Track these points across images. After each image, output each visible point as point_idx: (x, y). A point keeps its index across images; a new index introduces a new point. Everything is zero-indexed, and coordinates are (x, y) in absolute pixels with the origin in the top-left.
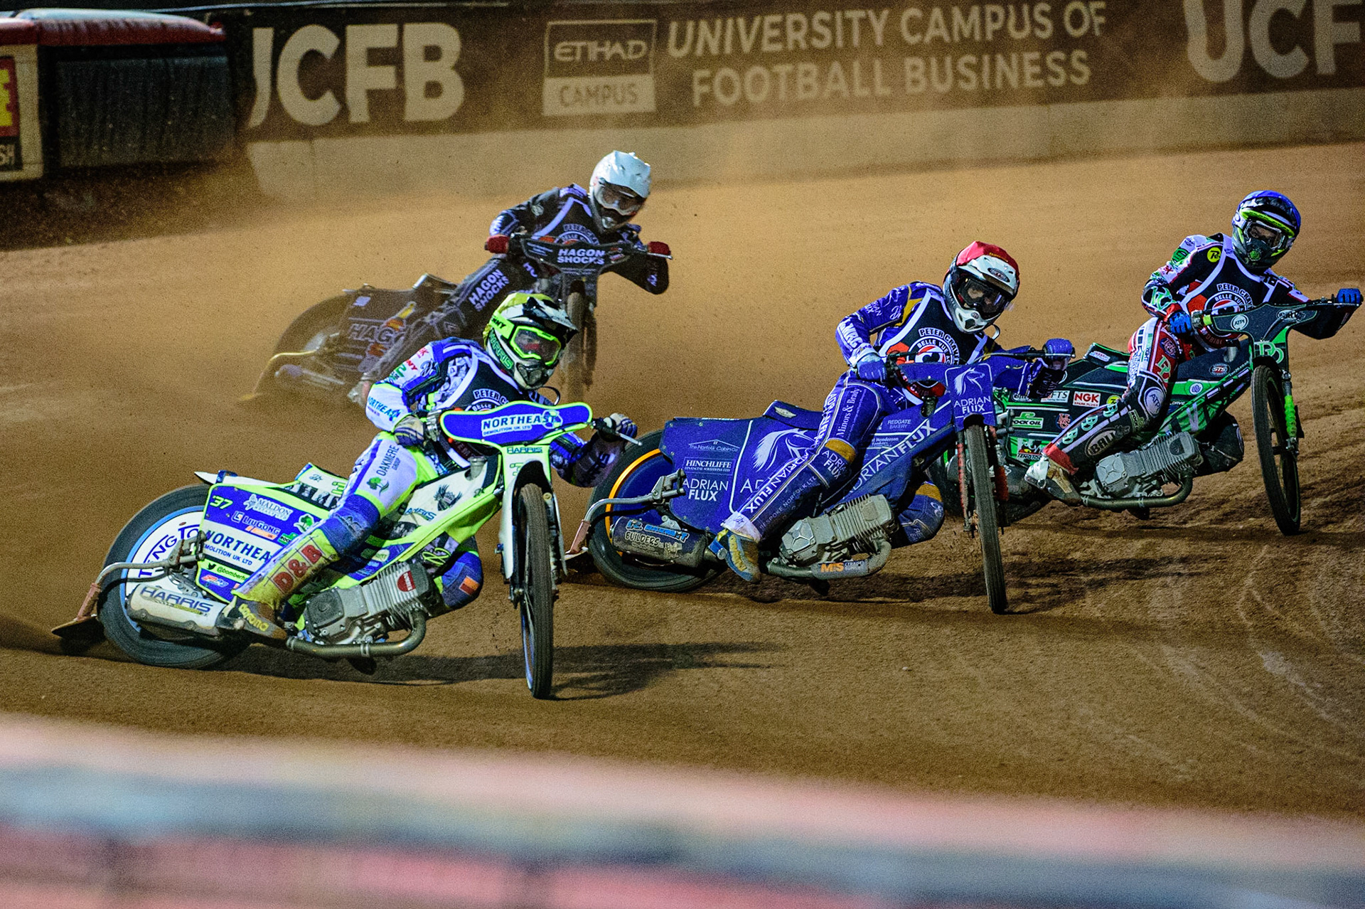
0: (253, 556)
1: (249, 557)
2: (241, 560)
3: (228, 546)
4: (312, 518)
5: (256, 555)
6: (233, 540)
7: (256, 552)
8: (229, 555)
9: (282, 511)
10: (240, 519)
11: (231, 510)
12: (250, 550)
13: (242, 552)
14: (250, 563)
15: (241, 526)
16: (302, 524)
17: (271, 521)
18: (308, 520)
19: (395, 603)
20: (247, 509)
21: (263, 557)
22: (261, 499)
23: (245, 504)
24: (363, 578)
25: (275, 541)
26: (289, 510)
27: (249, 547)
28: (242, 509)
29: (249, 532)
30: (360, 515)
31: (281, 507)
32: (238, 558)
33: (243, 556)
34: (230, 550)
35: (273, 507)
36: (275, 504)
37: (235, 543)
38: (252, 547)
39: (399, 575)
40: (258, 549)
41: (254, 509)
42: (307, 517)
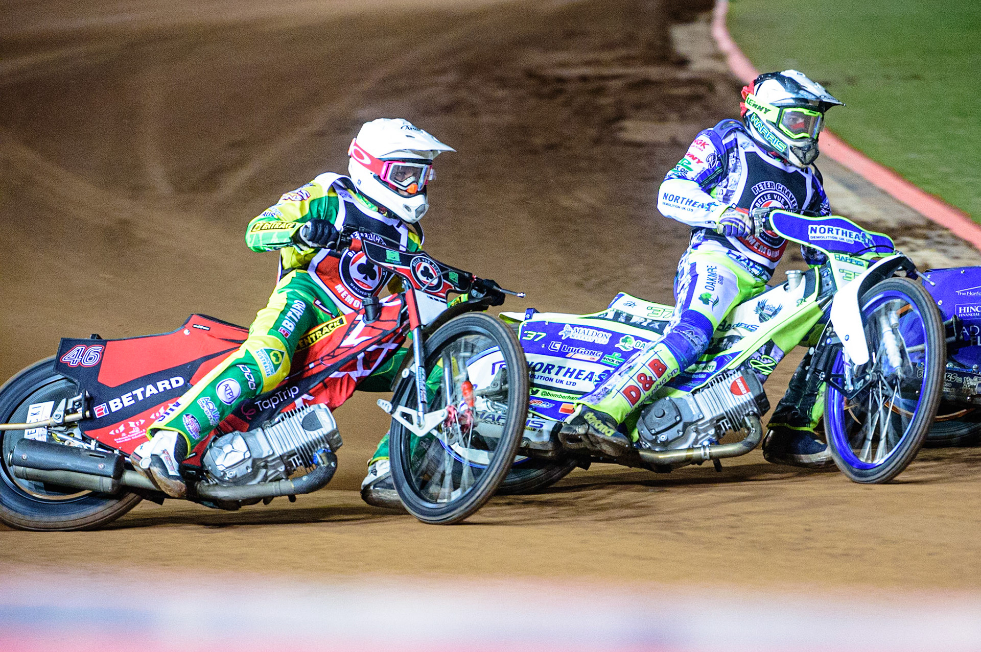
0: (576, 377)
1: (573, 379)
2: (565, 382)
3: (549, 373)
4: (633, 338)
5: (580, 376)
6: (553, 366)
7: (579, 373)
8: (551, 380)
9: (600, 335)
10: (558, 348)
11: (546, 341)
12: (572, 373)
13: (565, 375)
14: (574, 384)
15: (562, 354)
16: (623, 344)
17: (592, 346)
18: (628, 340)
19: (732, 406)
20: (563, 338)
21: (587, 377)
22: (575, 328)
23: (560, 334)
24: (692, 389)
25: (598, 362)
26: (607, 334)
27: (571, 371)
28: (559, 339)
29: (570, 358)
30: (700, 330)
31: (598, 332)
32: (562, 382)
33: (566, 379)
34: (552, 375)
35: (590, 333)
36: (591, 331)
37: (556, 369)
38: (575, 370)
39: (732, 381)
40: (580, 371)
41: (571, 337)
42: (627, 337)
